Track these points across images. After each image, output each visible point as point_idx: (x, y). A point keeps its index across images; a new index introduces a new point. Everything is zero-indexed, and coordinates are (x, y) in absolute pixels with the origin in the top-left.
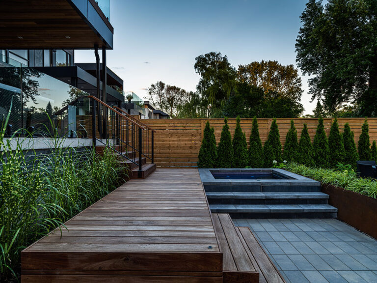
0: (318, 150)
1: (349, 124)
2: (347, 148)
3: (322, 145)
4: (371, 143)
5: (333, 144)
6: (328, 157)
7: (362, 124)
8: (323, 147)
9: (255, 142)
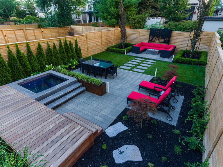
0: (62, 55)
1: (71, 41)
2: (72, 51)
3: (63, 52)
4: (79, 47)
5: (67, 51)
6: (66, 57)
7: (75, 40)
8: (64, 53)
9: (32, 57)
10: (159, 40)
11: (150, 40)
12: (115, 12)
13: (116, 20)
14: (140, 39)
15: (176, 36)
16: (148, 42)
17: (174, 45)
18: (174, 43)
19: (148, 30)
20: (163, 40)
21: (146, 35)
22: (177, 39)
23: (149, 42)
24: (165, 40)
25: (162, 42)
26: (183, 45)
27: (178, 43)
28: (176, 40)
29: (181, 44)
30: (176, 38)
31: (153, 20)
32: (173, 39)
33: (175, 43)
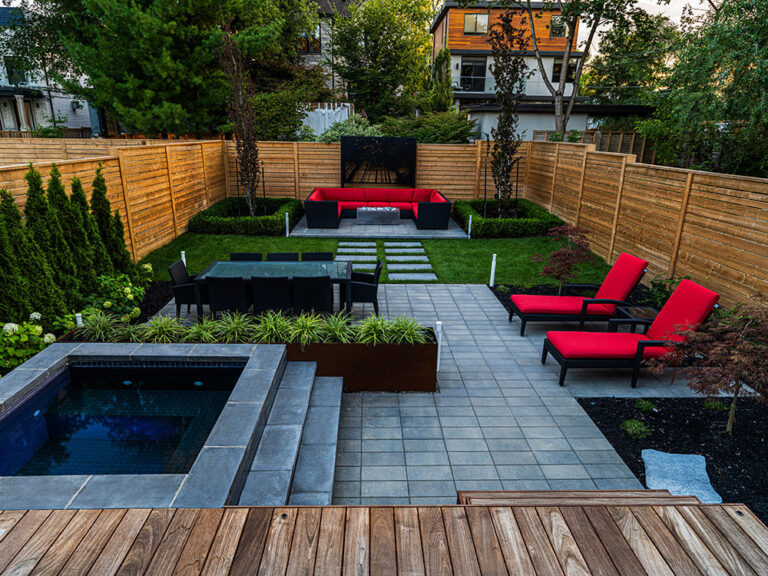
10: (379, 177)
11: (346, 178)
12: (177, 76)
13: (183, 108)
14: (304, 176)
15: (430, 159)
16: (339, 185)
17: (427, 187)
18: (426, 182)
19: (329, 143)
20: (393, 177)
21: (326, 161)
22: (436, 168)
23: (342, 186)
24: (398, 174)
25: (390, 183)
26: (457, 187)
27: (439, 182)
28: (432, 173)
29: (451, 182)
30: (430, 164)
31: (323, 111)
32: (421, 168)
33: (430, 182)
